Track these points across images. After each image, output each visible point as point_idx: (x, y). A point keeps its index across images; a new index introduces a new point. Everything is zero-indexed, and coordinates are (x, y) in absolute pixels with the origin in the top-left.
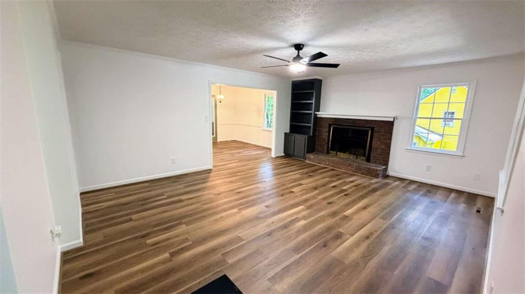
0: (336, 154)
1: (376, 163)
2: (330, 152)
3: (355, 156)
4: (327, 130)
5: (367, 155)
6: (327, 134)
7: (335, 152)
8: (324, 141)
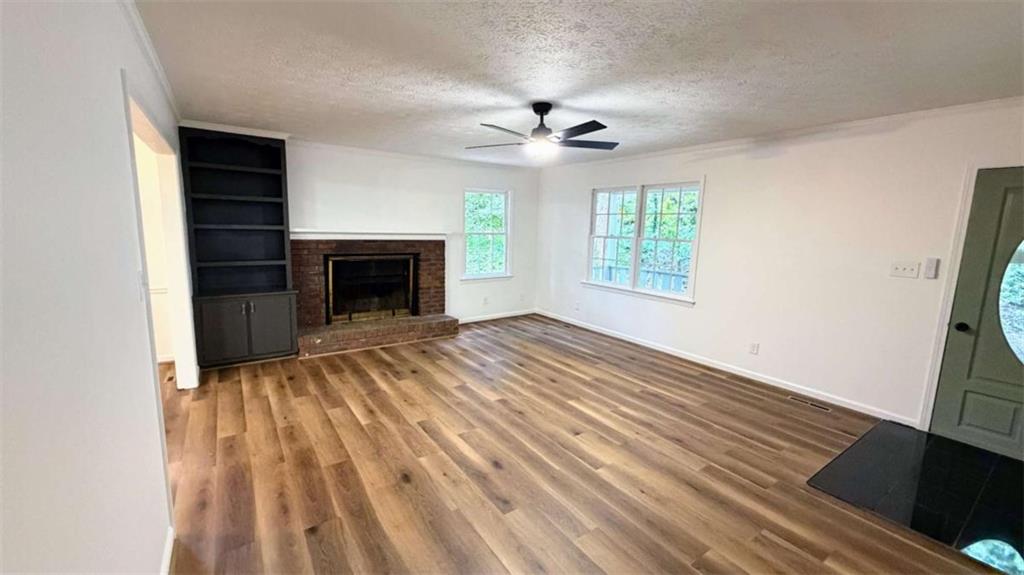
0: (350, 319)
1: (429, 312)
2: (334, 317)
3: (390, 312)
4: (322, 269)
5: (411, 304)
6: (323, 278)
7: (347, 316)
8: (318, 296)
